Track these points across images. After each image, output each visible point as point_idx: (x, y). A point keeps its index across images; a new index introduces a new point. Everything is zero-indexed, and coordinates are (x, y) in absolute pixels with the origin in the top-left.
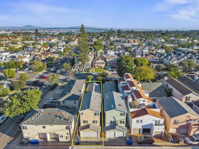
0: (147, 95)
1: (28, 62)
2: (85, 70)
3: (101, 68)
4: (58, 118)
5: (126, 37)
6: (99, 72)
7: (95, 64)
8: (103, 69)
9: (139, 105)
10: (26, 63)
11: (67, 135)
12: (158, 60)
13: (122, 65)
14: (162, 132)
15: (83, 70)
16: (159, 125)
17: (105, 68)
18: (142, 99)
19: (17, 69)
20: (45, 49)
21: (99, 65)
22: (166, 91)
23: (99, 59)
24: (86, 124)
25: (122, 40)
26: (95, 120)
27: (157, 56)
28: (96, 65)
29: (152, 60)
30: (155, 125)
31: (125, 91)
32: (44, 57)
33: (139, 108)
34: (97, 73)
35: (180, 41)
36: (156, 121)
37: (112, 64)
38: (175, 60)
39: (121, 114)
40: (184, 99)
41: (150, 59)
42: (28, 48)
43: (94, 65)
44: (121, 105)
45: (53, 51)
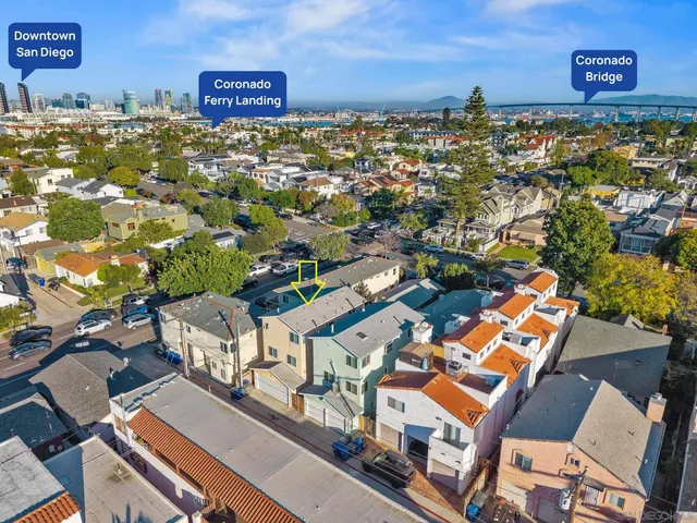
2: (463, 244)
4: (219, 318)
6: (510, 257)
7: (510, 228)
8: (532, 252)
11: (222, 367)
14: (459, 473)
15: (458, 243)
18: (459, 348)
20: (410, 168)
21: (524, 235)
24: (274, 358)
26: (292, 355)
33: (420, 366)
36: (450, 428)
39: (348, 361)
43: (505, 232)
44: (364, 336)
45: (426, 176)
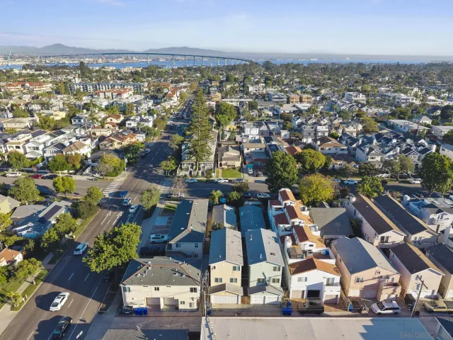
0: (318, 234)
1: (89, 156)
2: (203, 173)
3: (234, 168)
4: (177, 274)
5: (283, 83)
6: (231, 177)
7: (221, 160)
8: (236, 171)
9: (302, 253)
10: (86, 157)
11: (191, 301)
12: (346, 152)
13: (275, 171)
14: (337, 296)
15: (200, 174)
16: (332, 285)
17: (241, 170)
18: (308, 243)
19: (71, 172)
20: (115, 121)
21: (230, 163)
22: (351, 223)
23: (230, 148)
24: (219, 283)
25: (275, 96)
26: (234, 277)
27: (344, 142)
28: (223, 162)
29: (333, 151)
30: (327, 285)
31: (281, 225)
32: (119, 143)
33: (302, 258)
34: (227, 181)
35: (399, 98)
36: (328, 279)
37: (255, 160)
38: (378, 155)
39: (275, 269)
40: (377, 242)
41: (329, 149)
42: (80, 119)
43: (219, 163)
44: (274, 254)
45: (131, 126)
